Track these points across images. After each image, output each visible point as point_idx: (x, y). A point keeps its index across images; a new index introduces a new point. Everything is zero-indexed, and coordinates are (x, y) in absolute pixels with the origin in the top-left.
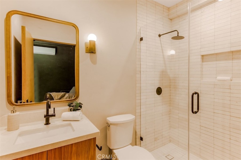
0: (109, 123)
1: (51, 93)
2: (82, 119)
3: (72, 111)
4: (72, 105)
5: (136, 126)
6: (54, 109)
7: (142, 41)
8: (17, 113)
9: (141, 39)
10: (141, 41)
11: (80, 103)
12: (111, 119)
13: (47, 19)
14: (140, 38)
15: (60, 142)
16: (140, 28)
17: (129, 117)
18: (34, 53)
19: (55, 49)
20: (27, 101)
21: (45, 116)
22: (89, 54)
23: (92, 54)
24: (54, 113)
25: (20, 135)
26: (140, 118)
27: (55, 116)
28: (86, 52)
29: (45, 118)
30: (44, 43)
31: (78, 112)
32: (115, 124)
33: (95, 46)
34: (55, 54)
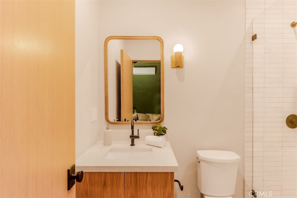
0: (200, 158)
1: (149, 114)
2: (165, 146)
3: (156, 135)
4: (156, 128)
5: (244, 171)
6: (138, 130)
7: (255, 41)
8: (110, 130)
9: (254, 38)
10: (253, 40)
11: (164, 127)
12: (203, 154)
13: (134, 38)
14: (252, 36)
15: (135, 167)
16: (253, 20)
17: (231, 156)
18: (134, 74)
19: (155, 68)
20: (125, 120)
21: (130, 137)
22: (175, 69)
23: (178, 69)
24: (138, 135)
25: (111, 151)
26: (253, 162)
27: (139, 138)
28: (172, 68)
29: (131, 139)
30: (145, 63)
31: (161, 138)
32: (209, 162)
33: (181, 59)
34: (155, 74)
